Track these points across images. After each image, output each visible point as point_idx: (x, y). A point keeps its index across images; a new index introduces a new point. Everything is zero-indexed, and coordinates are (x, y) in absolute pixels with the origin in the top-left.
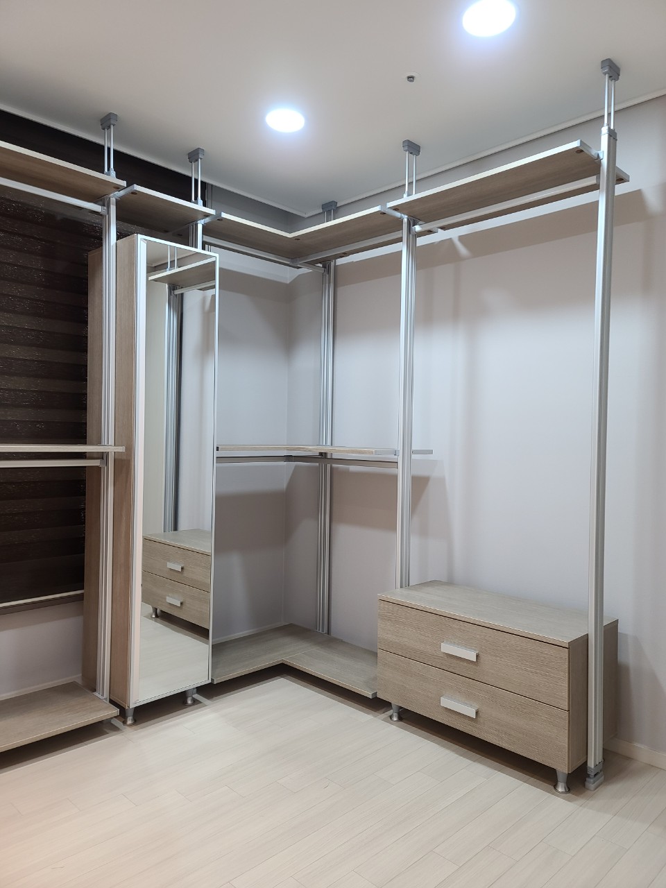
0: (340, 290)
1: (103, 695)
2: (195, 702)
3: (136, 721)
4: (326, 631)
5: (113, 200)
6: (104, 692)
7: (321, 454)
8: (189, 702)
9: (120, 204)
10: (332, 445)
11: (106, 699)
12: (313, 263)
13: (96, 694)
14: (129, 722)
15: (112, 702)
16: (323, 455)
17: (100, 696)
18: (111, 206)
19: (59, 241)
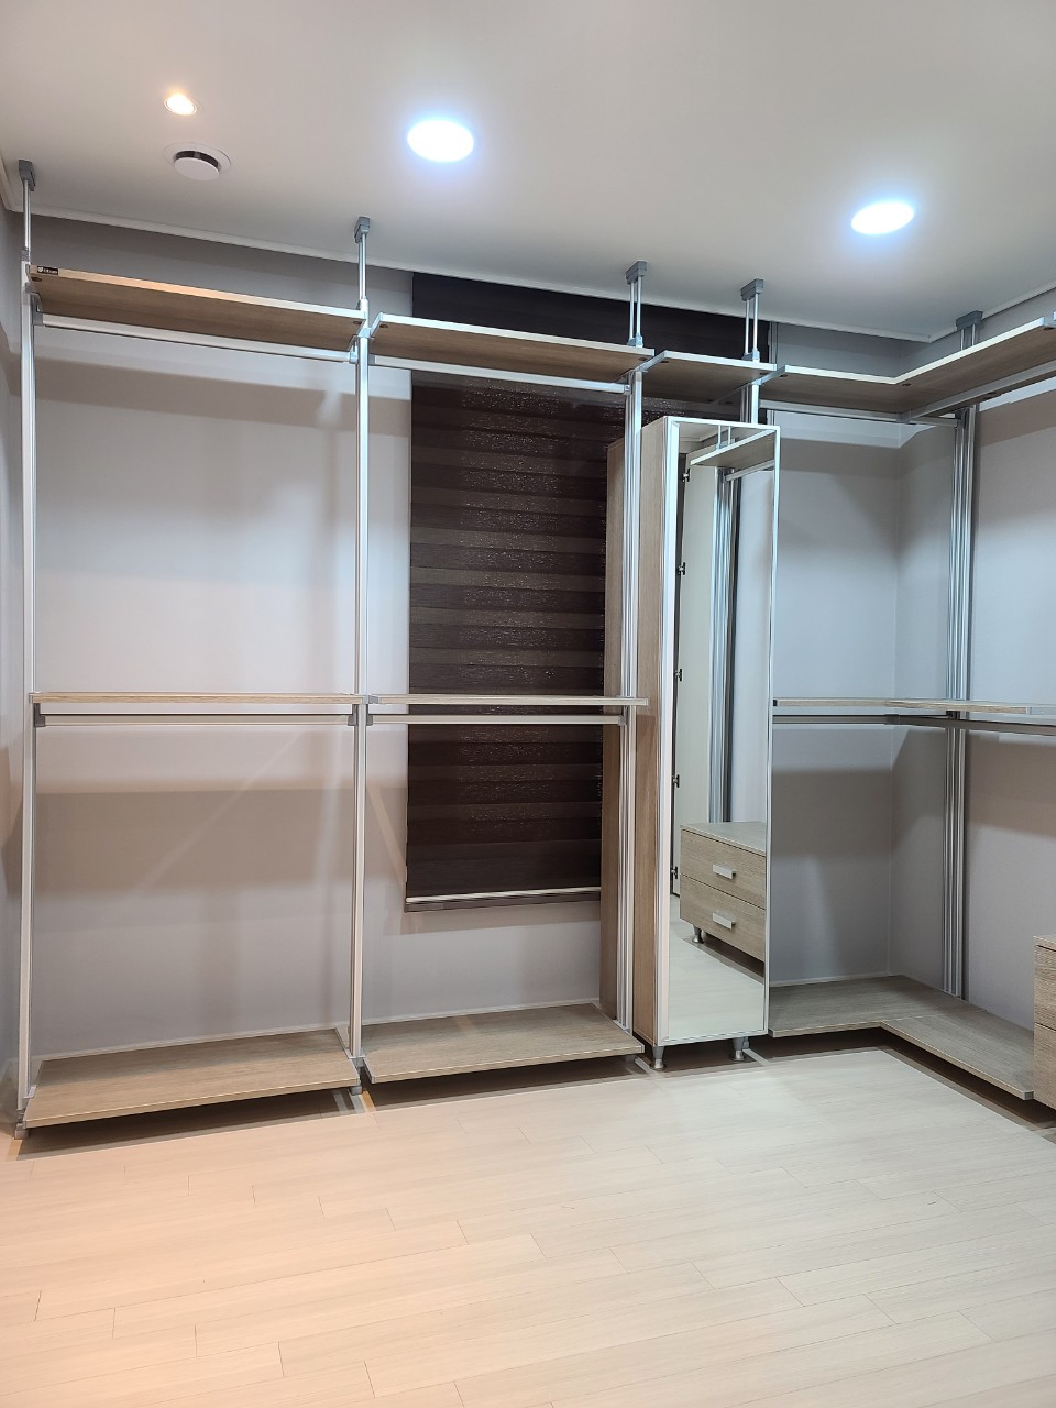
0: (985, 451)
1: (624, 1025)
2: (746, 1058)
3: (666, 1067)
4: (958, 992)
5: (639, 374)
6: (626, 1022)
7: (949, 713)
8: (738, 1056)
9: (648, 379)
10: (968, 698)
11: (628, 1030)
12: (935, 415)
13: (616, 1022)
14: (658, 1065)
15: (635, 1034)
16: (953, 716)
17: (621, 1025)
18: (637, 383)
19: (574, 436)
